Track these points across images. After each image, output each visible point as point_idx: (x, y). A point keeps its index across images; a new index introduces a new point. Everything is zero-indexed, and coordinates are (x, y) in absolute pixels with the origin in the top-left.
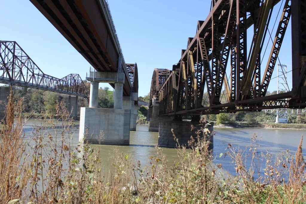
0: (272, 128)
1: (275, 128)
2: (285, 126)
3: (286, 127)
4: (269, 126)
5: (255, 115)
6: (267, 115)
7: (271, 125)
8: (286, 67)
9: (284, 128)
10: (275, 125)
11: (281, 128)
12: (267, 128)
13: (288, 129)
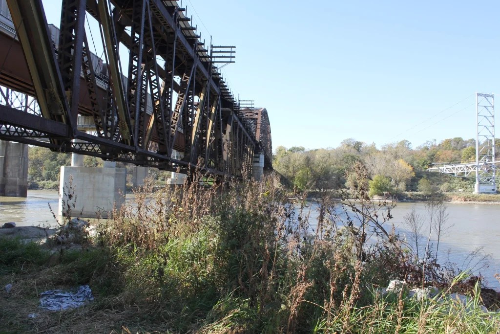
0: (463, 202)
1: (468, 202)
2: (487, 199)
3: (489, 201)
4: (459, 199)
5: (443, 180)
6: (463, 180)
7: (461, 197)
8: (493, 97)
9: (484, 202)
10: (470, 197)
11: (479, 201)
12: (456, 201)
13: (490, 203)
